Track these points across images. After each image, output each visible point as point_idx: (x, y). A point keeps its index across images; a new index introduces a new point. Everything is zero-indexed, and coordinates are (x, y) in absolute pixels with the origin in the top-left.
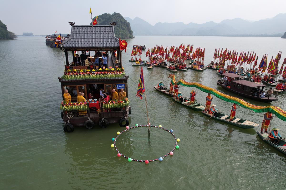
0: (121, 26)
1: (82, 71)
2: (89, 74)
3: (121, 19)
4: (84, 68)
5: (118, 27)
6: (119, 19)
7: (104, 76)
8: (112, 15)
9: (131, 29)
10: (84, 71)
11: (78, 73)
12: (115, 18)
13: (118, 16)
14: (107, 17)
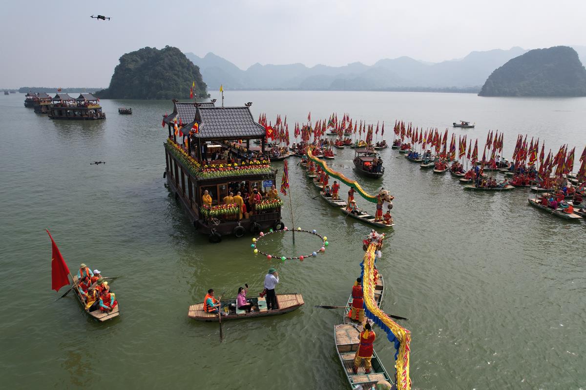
0: (182, 73)
1: (222, 166)
2: (231, 170)
3: (180, 59)
4: (223, 163)
5: (175, 75)
6: (177, 59)
7: (247, 171)
8: (160, 51)
9: (201, 80)
10: (224, 166)
11: (217, 169)
12: (169, 57)
13: (174, 53)
14: (151, 56)
